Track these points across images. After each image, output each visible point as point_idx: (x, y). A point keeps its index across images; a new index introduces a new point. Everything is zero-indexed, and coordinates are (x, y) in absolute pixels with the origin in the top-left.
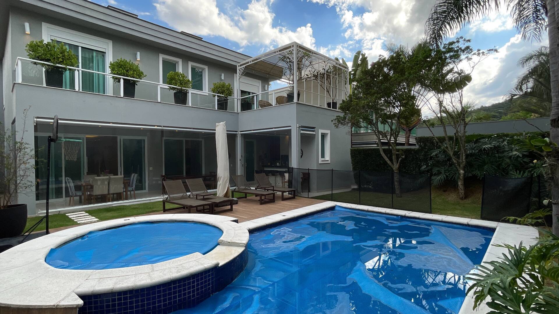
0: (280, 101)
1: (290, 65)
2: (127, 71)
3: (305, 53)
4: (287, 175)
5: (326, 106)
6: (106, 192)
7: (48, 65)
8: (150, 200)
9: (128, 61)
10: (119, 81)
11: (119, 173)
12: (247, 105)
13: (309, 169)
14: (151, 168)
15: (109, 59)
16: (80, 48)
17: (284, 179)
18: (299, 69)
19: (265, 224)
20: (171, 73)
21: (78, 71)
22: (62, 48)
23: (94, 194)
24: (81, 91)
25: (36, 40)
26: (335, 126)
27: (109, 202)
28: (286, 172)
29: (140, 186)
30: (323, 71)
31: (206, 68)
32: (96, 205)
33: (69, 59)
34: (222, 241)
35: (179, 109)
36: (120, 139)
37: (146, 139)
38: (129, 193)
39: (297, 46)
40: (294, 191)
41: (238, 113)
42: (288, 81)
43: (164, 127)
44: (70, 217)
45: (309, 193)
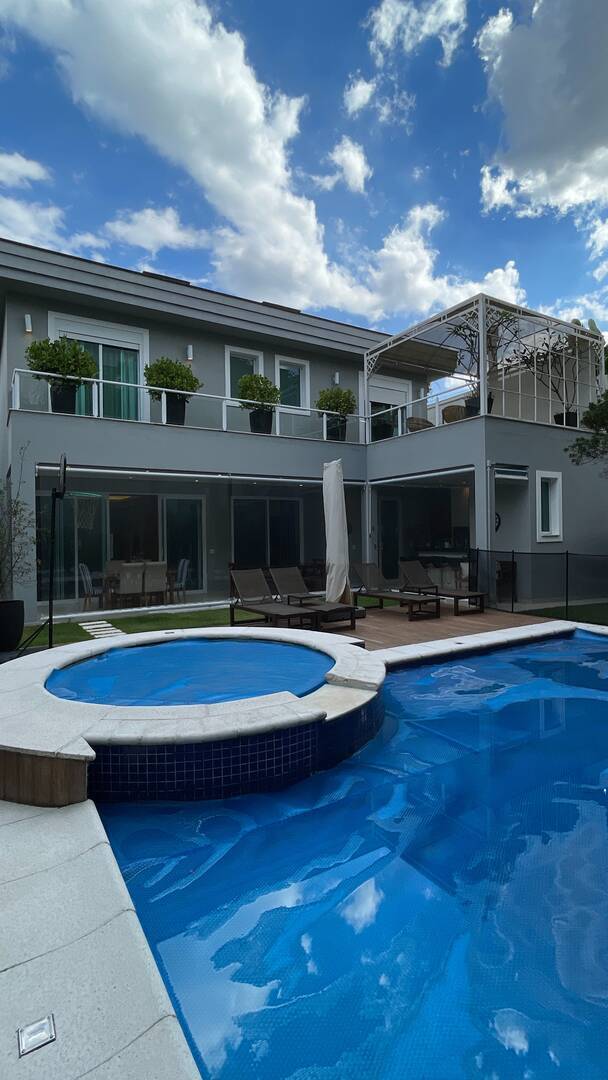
0: (451, 414)
1: (472, 342)
2: (172, 378)
3: (503, 313)
4: (465, 567)
5: (551, 422)
6: (139, 591)
7: (55, 378)
8: (210, 606)
9: (174, 361)
10: (160, 398)
11: (160, 558)
12: (383, 428)
13: (513, 552)
14: (212, 551)
15: (145, 360)
16: (101, 347)
17: (461, 573)
18: (492, 349)
19: (419, 656)
20: (246, 377)
21: (98, 383)
22: (75, 348)
23: (122, 592)
24: (101, 417)
25: (39, 340)
26: (573, 461)
27: (144, 606)
28: (463, 560)
29: (194, 582)
30: (545, 347)
31: (307, 364)
32: (123, 611)
33: (85, 365)
34: (334, 676)
35: (259, 442)
36: (162, 501)
37: (203, 498)
38: (175, 593)
39: (486, 300)
40: (481, 597)
41: (366, 446)
42: (468, 378)
43: (233, 474)
44: (84, 628)
45: (515, 605)
